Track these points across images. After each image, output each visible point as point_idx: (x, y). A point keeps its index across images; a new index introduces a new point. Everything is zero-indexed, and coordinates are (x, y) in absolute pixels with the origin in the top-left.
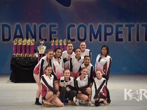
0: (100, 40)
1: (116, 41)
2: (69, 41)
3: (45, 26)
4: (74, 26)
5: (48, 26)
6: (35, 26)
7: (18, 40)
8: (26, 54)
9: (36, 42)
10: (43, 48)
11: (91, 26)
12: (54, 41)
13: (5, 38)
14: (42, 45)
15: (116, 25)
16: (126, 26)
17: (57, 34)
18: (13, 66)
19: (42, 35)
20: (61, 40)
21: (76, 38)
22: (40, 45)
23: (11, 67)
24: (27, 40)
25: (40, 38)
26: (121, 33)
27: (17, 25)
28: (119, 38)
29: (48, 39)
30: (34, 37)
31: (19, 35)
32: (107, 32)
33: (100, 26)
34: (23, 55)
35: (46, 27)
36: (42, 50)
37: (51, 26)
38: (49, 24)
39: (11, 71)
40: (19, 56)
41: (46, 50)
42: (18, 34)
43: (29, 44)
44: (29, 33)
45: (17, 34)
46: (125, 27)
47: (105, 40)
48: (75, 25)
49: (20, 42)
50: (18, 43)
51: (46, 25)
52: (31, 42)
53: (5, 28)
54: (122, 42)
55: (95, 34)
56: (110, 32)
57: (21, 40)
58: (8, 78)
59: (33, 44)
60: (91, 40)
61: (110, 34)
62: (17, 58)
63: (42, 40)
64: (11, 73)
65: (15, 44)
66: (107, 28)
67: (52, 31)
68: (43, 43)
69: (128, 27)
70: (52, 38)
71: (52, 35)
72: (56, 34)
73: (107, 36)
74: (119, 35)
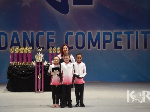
0: (99, 48)
1: (115, 48)
3: (43, 34)
4: (72, 33)
5: (45, 34)
6: (32, 33)
7: (15, 48)
8: (23, 63)
9: (33, 50)
10: (40, 57)
11: (90, 33)
12: (52, 48)
13: (2, 46)
14: (40, 53)
15: (115, 32)
16: (125, 33)
18: (9, 75)
19: (39, 43)
20: (59, 48)
21: (74, 46)
22: (38, 54)
23: (8, 76)
24: (24, 48)
25: (38, 46)
26: (120, 40)
27: (13, 33)
28: (118, 45)
29: (46, 46)
30: (31, 45)
31: (16, 43)
32: (106, 40)
33: (99, 33)
34: (20, 64)
35: (44, 35)
36: (39, 58)
37: (48, 34)
38: (47, 32)
39: (8, 80)
40: (16, 64)
41: (43, 58)
42: (15, 42)
43: (26, 52)
44: (26, 41)
47: (104, 47)
49: (17, 50)
50: (15, 51)
52: (28, 50)
53: (2, 36)
54: (121, 49)
55: (94, 42)
56: (109, 39)
57: (18, 48)
58: (5, 88)
59: (30, 52)
60: (89, 48)
61: (109, 41)
62: (14, 66)
63: (40, 48)
64: (7, 82)
65: (12, 52)
66: (106, 35)
67: (50, 38)
68: (40, 51)
69: (127, 35)
70: (50, 46)
71: (50, 42)
72: (54, 41)
73: (106, 44)
74: (118, 42)
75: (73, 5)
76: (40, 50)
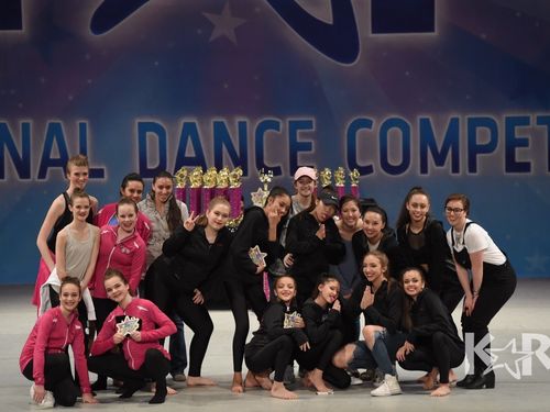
0: (456, 168)
1: (507, 170)
2: (355, 174)
3: (276, 126)
4: (368, 124)
5: (284, 125)
6: (242, 126)
7: (189, 172)
9: (245, 178)
13: (149, 167)
14: (266, 189)
15: (507, 119)
17: (313, 150)
19: (265, 156)
20: (328, 172)
21: (376, 164)
22: (260, 189)
24: (218, 172)
25: (260, 164)
26: (524, 143)
27: (185, 124)
28: (517, 160)
29: (285, 166)
30: (240, 161)
31: (193, 155)
32: (478, 143)
33: (455, 123)
35: (278, 130)
37: (294, 126)
38: (289, 119)
42: (190, 153)
43: (224, 185)
44: (224, 149)
45: (187, 155)
46: (538, 124)
47: (472, 168)
48: (371, 122)
49: (196, 179)
50: (188, 183)
51: (278, 123)
52: (231, 179)
53: (148, 133)
54: (527, 174)
55: (439, 149)
56: (487, 141)
57: (197, 171)
59: (235, 185)
60: (424, 169)
61: (488, 149)
63: (266, 172)
65: (180, 186)
66: (478, 129)
67: (299, 140)
68: (269, 180)
69: (546, 127)
70: (299, 164)
71: (299, 153)
72: (310, 150)
73: (478, 156)
74: (517, 150)
75: (373, 32)
76: (266, 177)
